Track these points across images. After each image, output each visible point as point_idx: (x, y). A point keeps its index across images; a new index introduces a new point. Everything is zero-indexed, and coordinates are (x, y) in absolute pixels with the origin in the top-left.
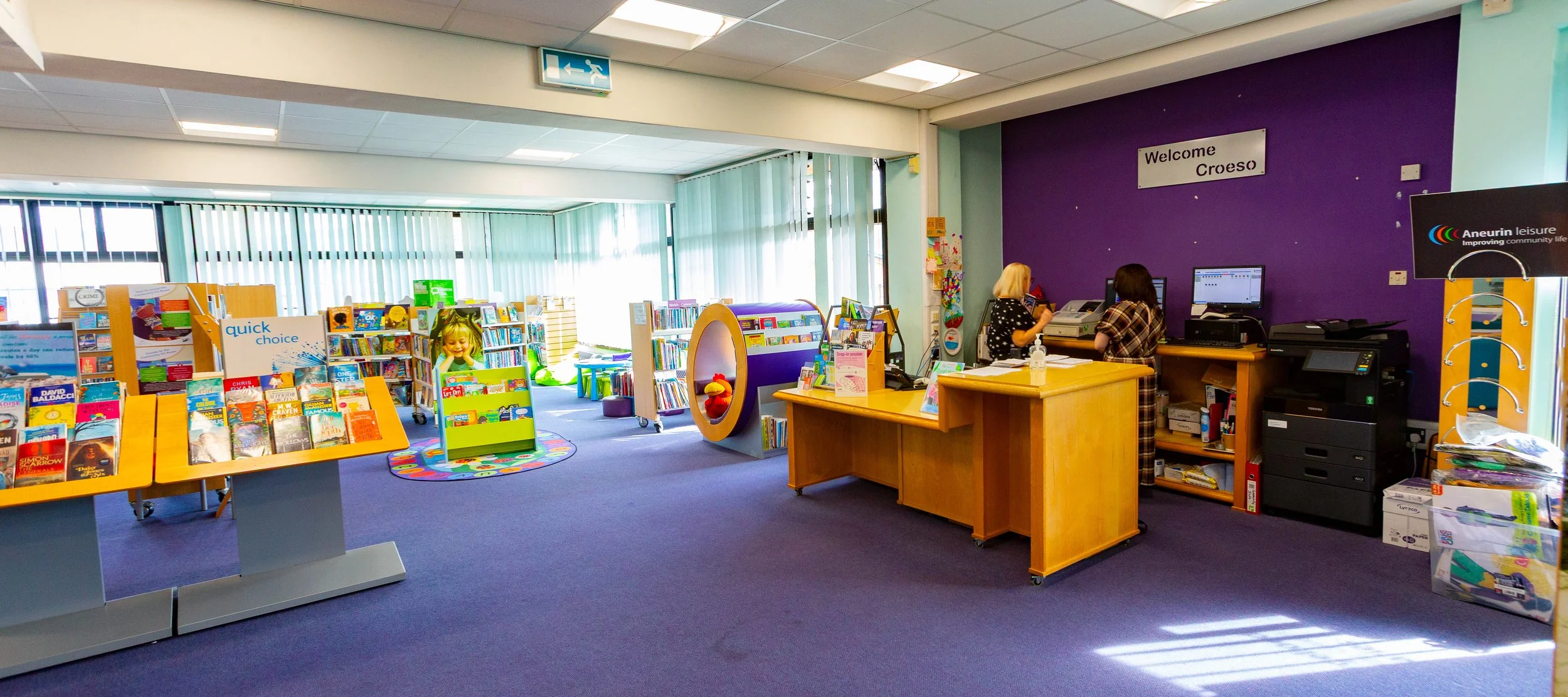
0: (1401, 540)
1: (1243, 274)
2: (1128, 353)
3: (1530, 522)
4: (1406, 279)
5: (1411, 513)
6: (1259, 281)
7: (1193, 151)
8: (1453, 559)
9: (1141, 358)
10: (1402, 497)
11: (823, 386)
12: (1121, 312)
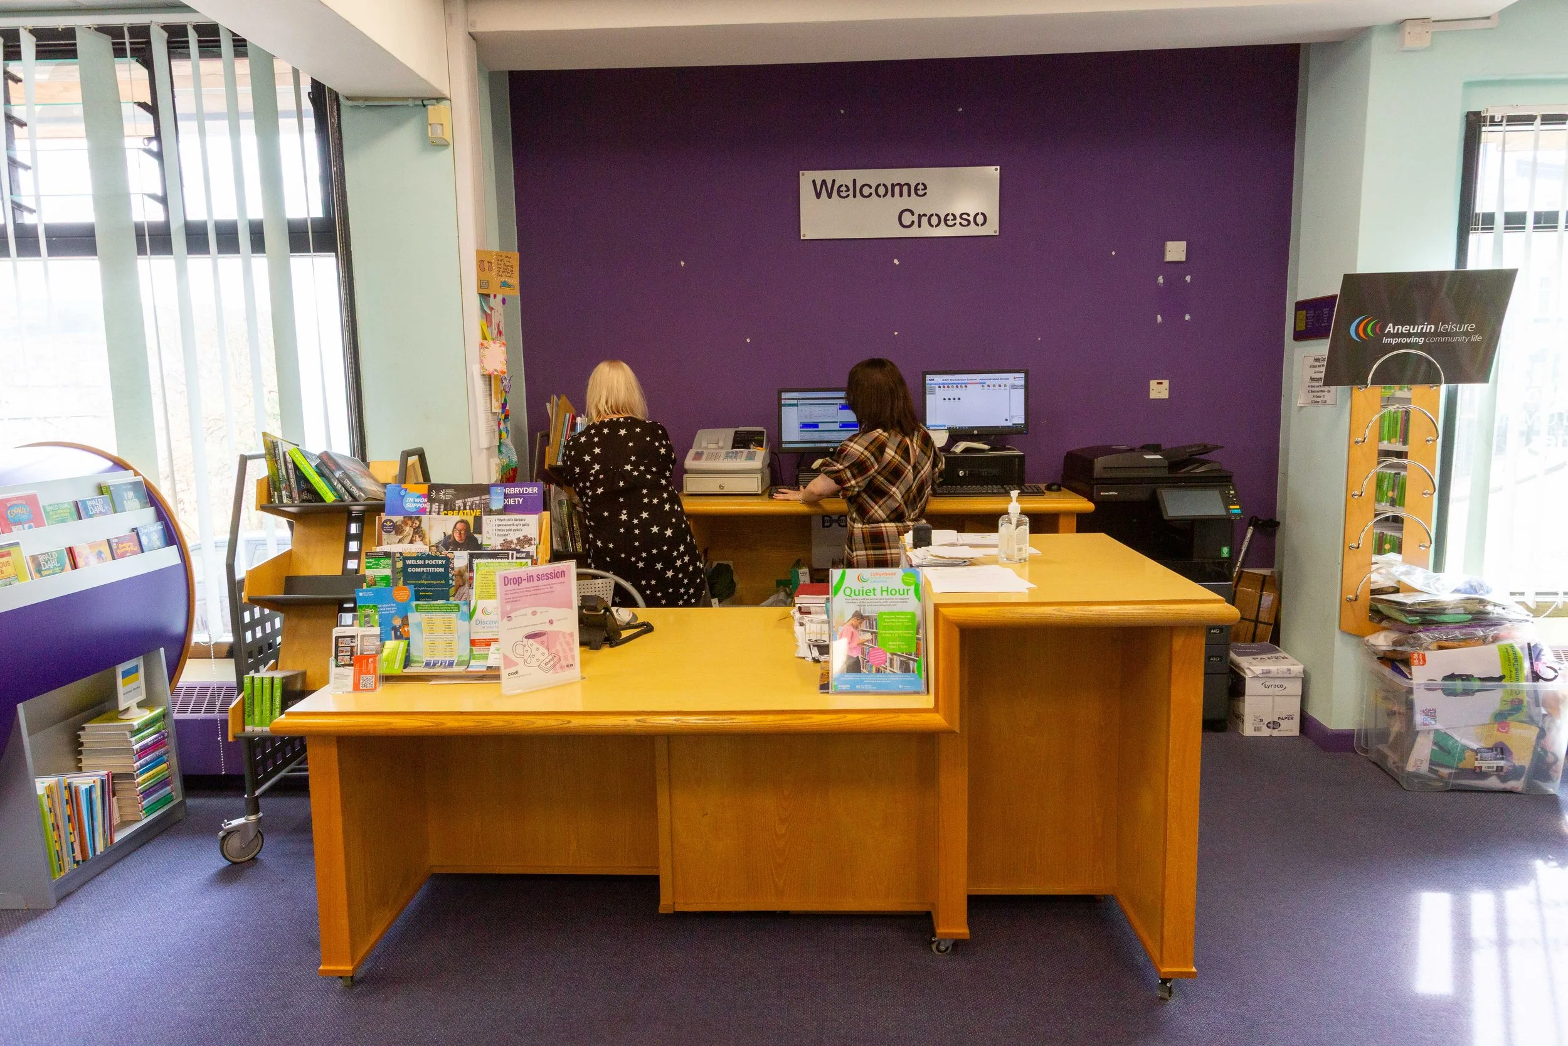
0: (1265, 727)
1: (999, 382)
2: (884, 517)
3: (1518, 680)
4: (1168, 390)
5: (1278, 691)
6: (1021, 393)
7: (893, 186)
8: (1435, 744)
9: (909, 523)
10: (1269, 672)
11: (408, 671)
12: (861, 449)
